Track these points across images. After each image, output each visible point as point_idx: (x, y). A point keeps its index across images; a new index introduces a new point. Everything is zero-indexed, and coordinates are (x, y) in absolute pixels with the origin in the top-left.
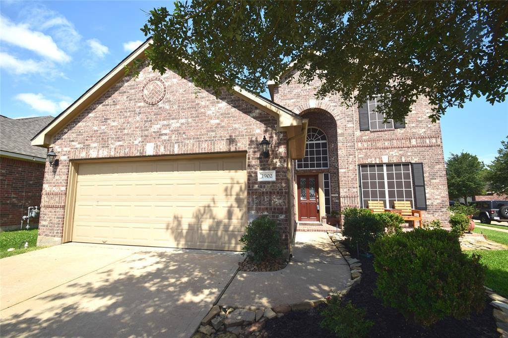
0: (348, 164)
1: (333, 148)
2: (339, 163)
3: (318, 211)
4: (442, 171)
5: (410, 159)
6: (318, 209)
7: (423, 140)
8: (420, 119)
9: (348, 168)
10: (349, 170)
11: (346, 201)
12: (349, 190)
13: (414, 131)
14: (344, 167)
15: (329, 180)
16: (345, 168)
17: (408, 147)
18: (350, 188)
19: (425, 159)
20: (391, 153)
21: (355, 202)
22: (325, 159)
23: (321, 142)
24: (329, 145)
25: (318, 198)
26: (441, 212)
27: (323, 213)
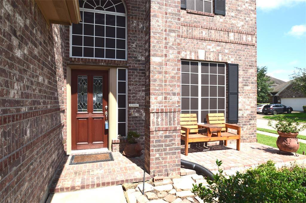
0: (166, 47)
1: (135, 27)
2: (152, 44)
3: (107, 132)
4: (253, 76)
5: (227, 58)
6: (107, 128)
7: (241, 36)
8: (239, 8)
9: (166, 55)
10: (168, 60)
11: (159, 120)
12: (166, 98)
13: (234, 22)
14: (159, 53)
15: (127, 81)
16: (162, 56)
17: (226, 42)
18: (169, 94)
19: (241, 60)
20: (208, 47)
21: (174, 121)
22: (121, 44)
23: (116, 14)
24: (128, 21)
25: (108, 110)
26: (250, 124)
27: (114, 135)
